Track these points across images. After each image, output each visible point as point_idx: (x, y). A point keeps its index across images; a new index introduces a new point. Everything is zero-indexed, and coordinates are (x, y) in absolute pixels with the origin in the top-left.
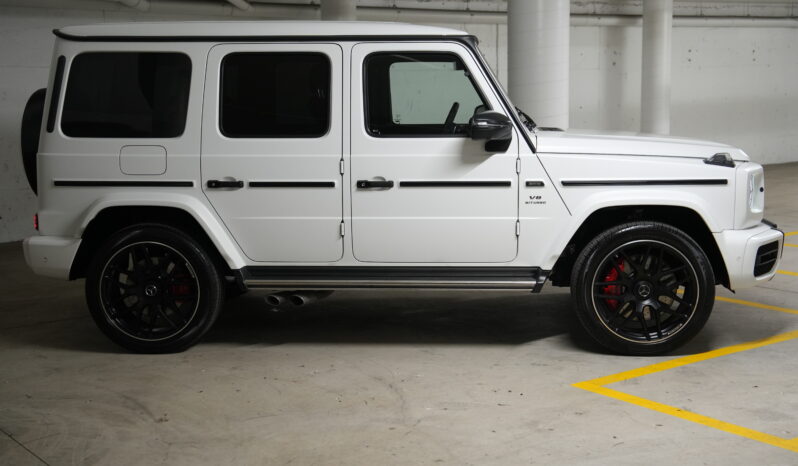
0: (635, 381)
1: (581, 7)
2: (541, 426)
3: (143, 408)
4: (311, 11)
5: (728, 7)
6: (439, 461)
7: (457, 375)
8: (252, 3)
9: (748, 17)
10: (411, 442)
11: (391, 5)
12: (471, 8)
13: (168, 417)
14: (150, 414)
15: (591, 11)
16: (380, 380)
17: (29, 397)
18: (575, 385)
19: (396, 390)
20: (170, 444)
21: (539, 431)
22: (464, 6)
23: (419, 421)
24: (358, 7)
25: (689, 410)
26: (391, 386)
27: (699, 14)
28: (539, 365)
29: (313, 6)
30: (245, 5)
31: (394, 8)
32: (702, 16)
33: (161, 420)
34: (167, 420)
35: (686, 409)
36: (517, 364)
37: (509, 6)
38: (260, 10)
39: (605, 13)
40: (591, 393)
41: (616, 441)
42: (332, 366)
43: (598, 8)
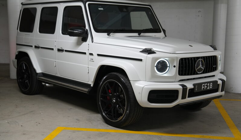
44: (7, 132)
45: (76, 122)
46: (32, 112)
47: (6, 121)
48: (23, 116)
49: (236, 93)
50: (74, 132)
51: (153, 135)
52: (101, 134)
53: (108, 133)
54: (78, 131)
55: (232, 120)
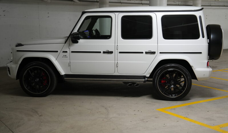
0: (174, 109)
1: (175, 3)
2: (144, 121)
3: (36, 112)
4: (96, 3)
5: (219, 3)
6: (114, 129)
7: (125, 106)
8: (79, 1)
9: (224, 6)
10: (107, 124)
11: (119, 2)
12: (143, 3)
13: (42, 115)
14: (38, 114)
15: (178, 4)
16: (103, 106)
17: (7, 108)
18: (157, 110)
19: (107, 109)
20: (41, 122)
21: (144, 122)
22: (140, 2)
23: (111, 118)
24: (109, 2)
25: (187, 117)
26: (106, 108)
27: (210, 5)
28: (148, 104)
29: (97, 2)
30: (78, 1)
31: (120, 3)
32: (210, 6)
33: (41, 116)
34: (42, 116)
35: (186, 117)
36: (142, 103)
37: (150, 2)
38: (82, 3)
39: (182, 4)
40: (161, 112)
41: (164, 125)
42: (91, 102)
43: (180, 3)
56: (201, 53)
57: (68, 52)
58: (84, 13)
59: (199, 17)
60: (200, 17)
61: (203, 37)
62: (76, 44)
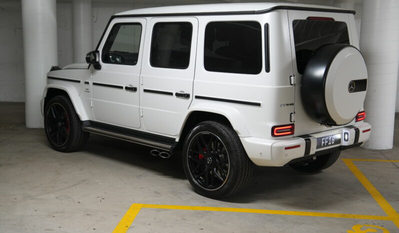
44: (61, 212)
45: (156, 196)
46: (84, 181)
47: (53, 196)
48: (74, 187)
49: (373, 149)
50: (159, 210)
51: (273, 215)
52: (199, 213)
53: (208, 212)
54: (165, 210)
55: (378, 191)
56: (259, 105)
57: (90, 83)
58: (113, 17)
59: (265, 26)
60: (267, 26)
61: (268, 70)
62: (98, 72)
